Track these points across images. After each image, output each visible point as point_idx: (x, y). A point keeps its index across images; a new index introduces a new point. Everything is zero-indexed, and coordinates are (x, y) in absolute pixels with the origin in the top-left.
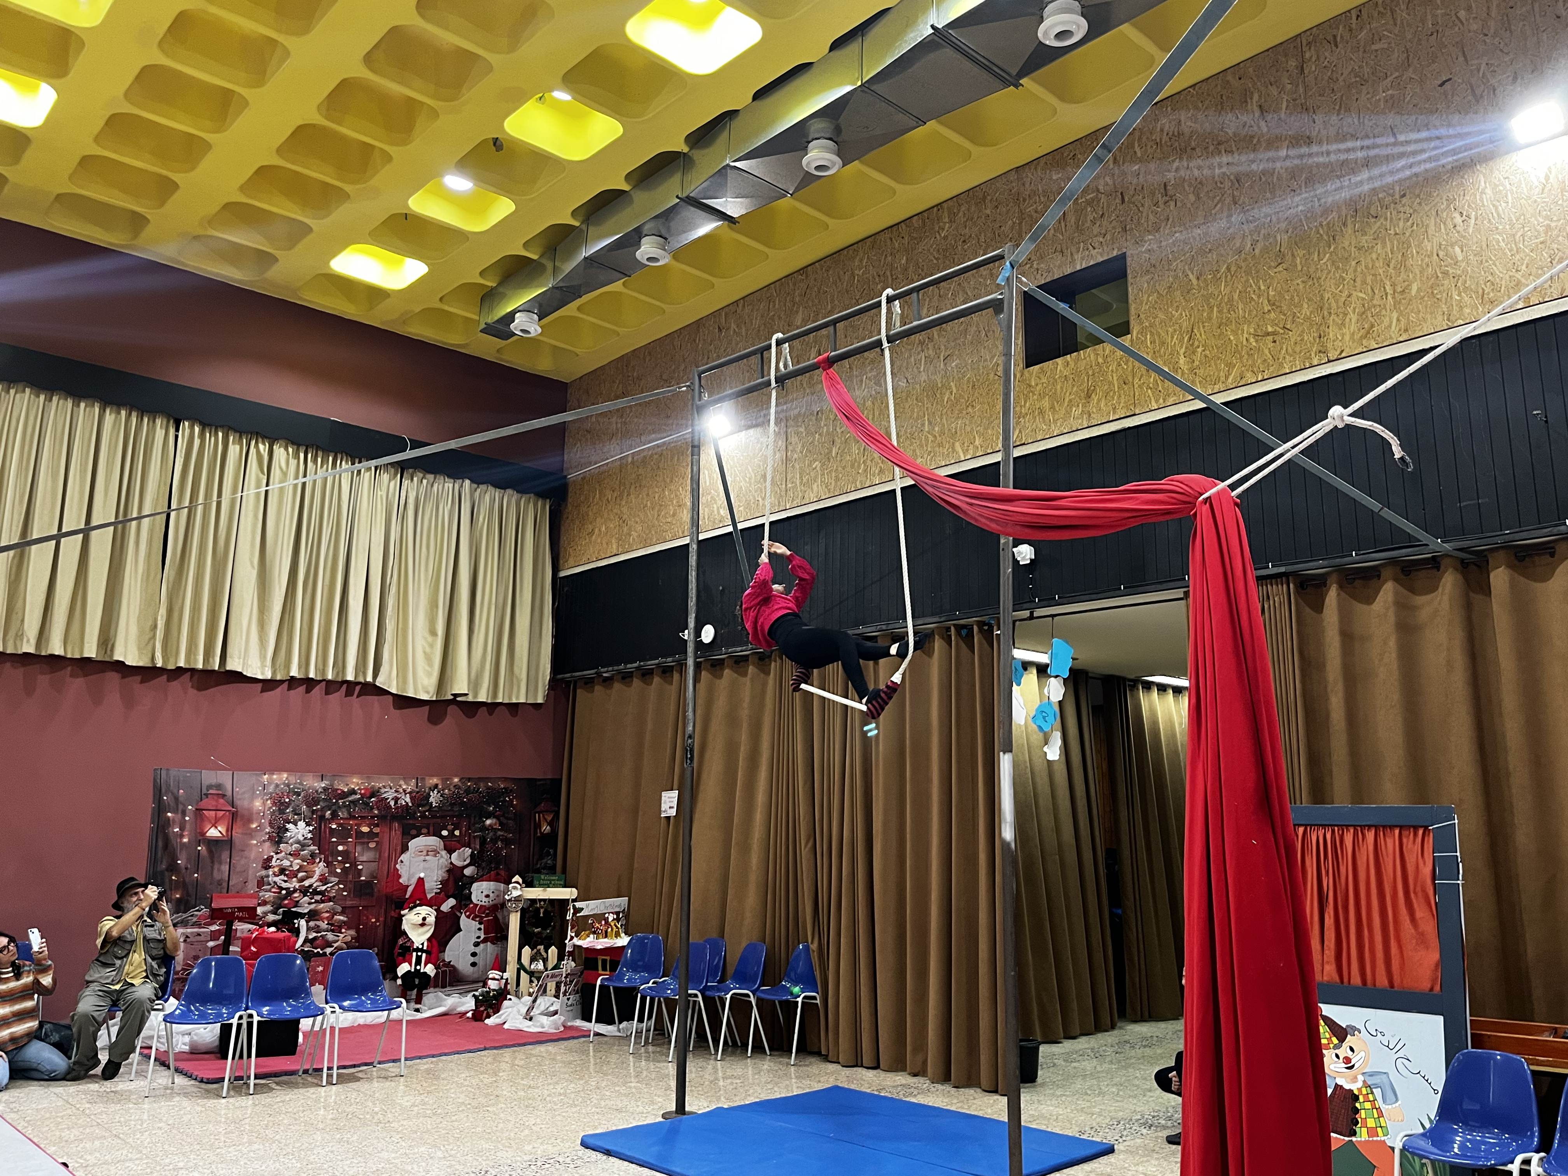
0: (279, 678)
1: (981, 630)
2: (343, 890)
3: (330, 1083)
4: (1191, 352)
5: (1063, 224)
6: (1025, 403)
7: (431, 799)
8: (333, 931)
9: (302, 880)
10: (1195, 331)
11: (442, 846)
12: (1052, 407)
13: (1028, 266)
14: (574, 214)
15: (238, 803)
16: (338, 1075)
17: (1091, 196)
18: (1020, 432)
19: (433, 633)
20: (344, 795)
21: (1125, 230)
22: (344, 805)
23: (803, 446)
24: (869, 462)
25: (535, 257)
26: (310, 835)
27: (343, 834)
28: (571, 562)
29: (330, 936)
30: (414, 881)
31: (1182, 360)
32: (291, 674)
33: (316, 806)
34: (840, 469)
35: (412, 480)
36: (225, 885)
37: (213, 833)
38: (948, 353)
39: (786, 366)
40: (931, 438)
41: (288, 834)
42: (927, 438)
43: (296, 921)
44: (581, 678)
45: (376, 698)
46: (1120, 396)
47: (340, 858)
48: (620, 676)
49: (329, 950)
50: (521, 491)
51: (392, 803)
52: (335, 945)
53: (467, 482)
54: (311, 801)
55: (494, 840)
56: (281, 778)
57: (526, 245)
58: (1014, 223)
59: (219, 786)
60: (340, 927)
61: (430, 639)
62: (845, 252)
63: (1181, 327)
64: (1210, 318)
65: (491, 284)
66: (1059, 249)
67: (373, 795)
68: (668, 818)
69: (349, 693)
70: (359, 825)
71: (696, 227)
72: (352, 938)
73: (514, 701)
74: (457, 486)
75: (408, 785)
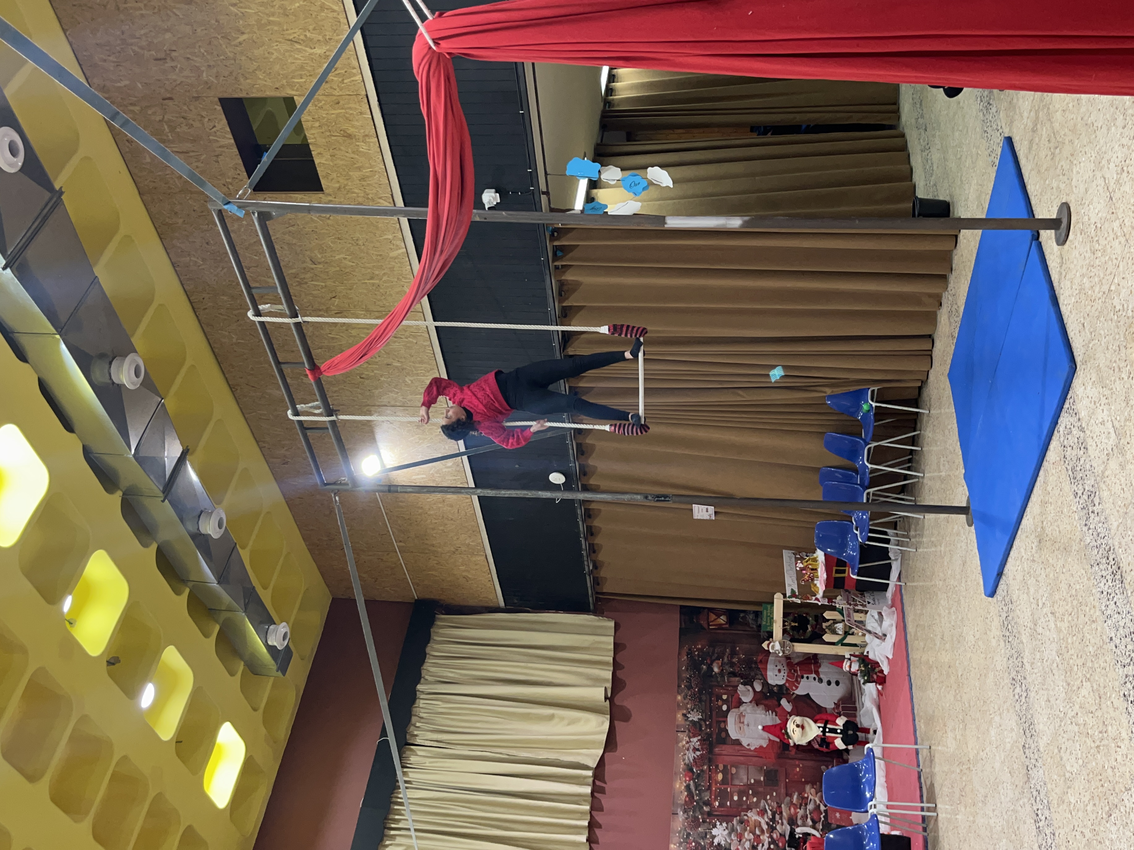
1: (558, 239)
2: (771, 796)
3: (935, 809)
4: (309, 42)
5: (192, 154)
6: (355, 193)
7: (696, 719)
8: (806, 805)
9: (762, 831)
10: (291, 37)
11: (736, 710)
12: (359, 169)
13: (230, 186)
14: (178, 592)
16: (928, 802)
17: (166, 127)
18: (380, 198)
19: (551, 717)
20: (690, 795)
21: (197, 98)
22: (699, 795)
23: (391, 392)
24: (407, 334)
25: (217, 628)
26: (724, 824)
27: (724, 795)
28: (491, 596)
29: (811, 807)
30: (766, 735)
31: (318, 51)
32: (585, 841)
33: (699, 819)
34: (412, 359)
35: (416, 735)
38: (308, 260)
39: (318, 408)
40: (385, 278)
41: (723, 843)
42: (385, 282)
43: (797, 836)
44: (593, 588)
45: (607, 767)
46: (350, 108)
47: (744, 799)
48: (593, 555)
49: (822, 808)
50: (427, 639)
51: (698, 753)
52: (818, 802)
53: (419, 687)
54: (695, 823)
55: (732, 664)
57: (206, 635)
58: (191, 198)
60: (803, 798)
61: (556, 720)
62: (216, 350)
63: (287, 51)
64: (279, 24)
65: (241, 667)
66: (215, 158)
67: (691, 770)
68: (715, 512)
69: (602, 791)
70: (717, 782)
71: (191, 483)
72: (813, 788)
73: (612, 647)
74: (422, 696)
75: (683, 739)
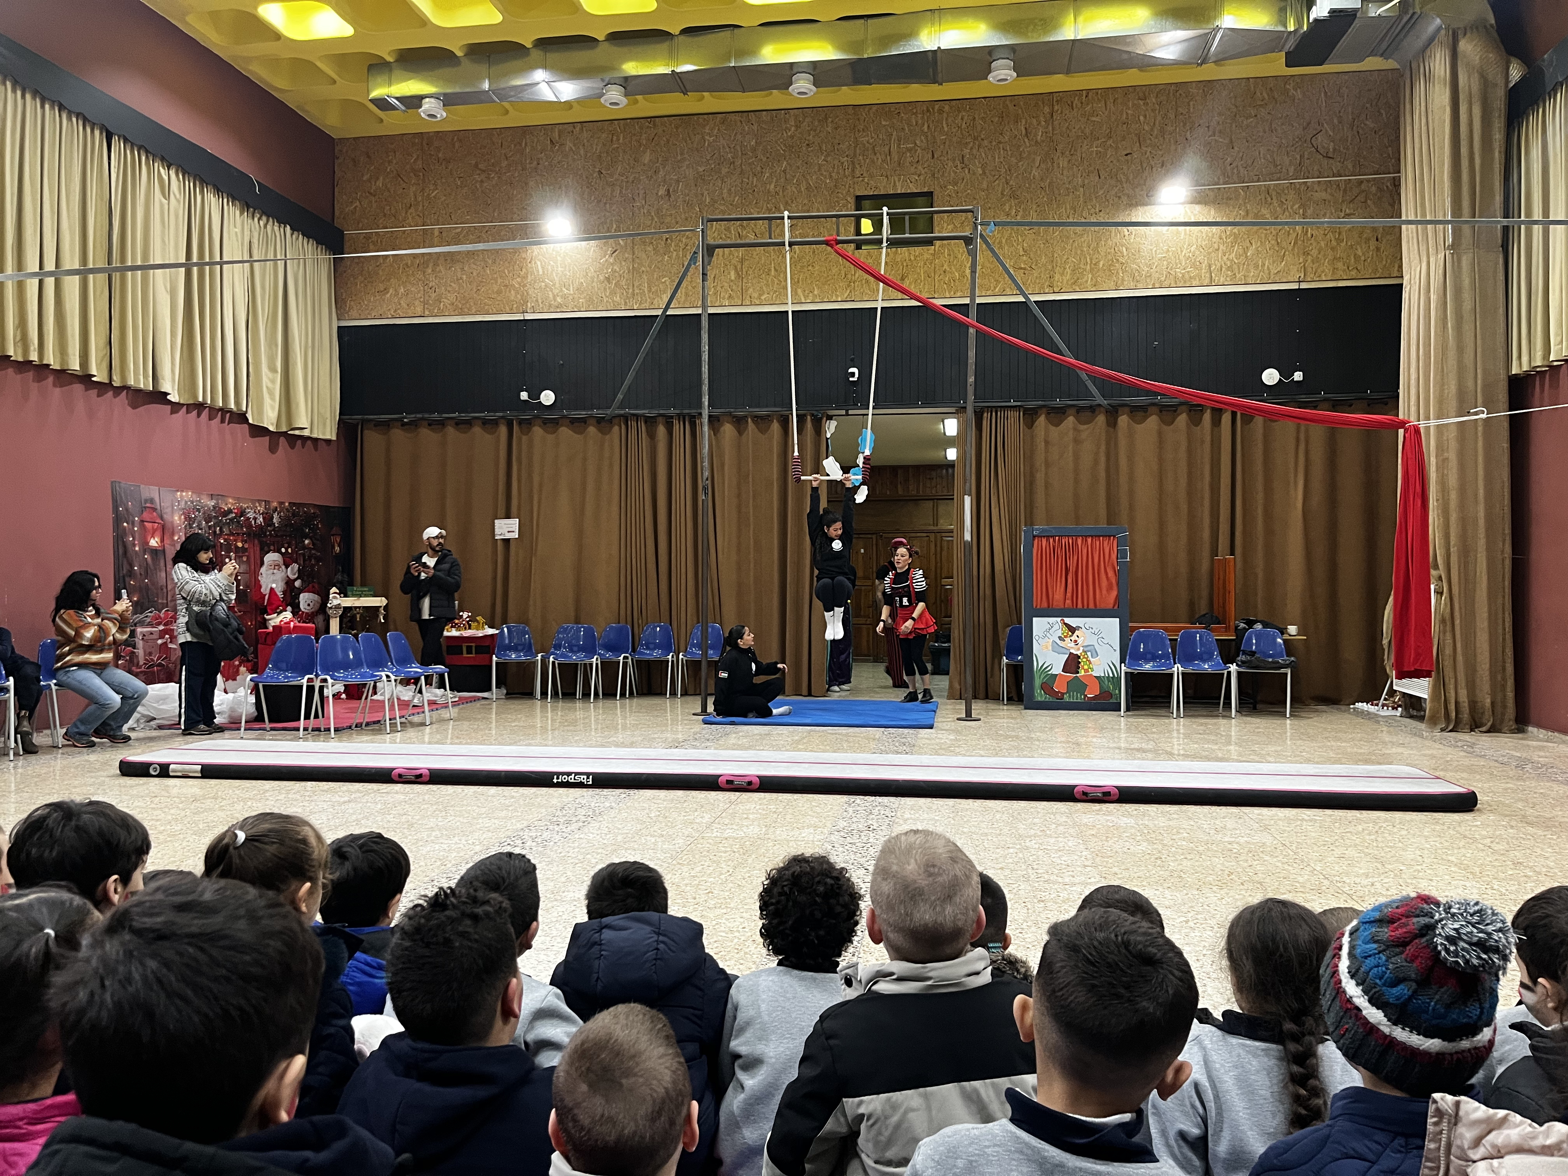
0: (182, 402)
6: (856, 273)
7: (275, 520)
11: (282, 562)
13: (861, 179)
14: (536, 39)
15: (165, 516)
17: (910, 145)
18: (851, 291)
19: (273, 369)
20: (226, 514)
21: (933, 176)
23: (649, 262)
24: (719, 288)
25: (458, 53)
28: (354, 313)
30: (268, 591)
31: (968, 271)
33: (210, 522)
35: (253, 219)
36: (165, 590)
37: (154, 542)
40: (776, 281)
42: (773, 281)
45: (239, 426)
46: (925, 284)
48: (426, 423)
51: (253, 522)
53: (288, 228)
55: (310, 558)
56: (187, 495)
57: (464, 45)
59: (152, 501)
61: (270, 375)
65: (390, 59)
66: (885, 174)
67: (242, 515)
68: (510, 539)
69: (223, 421)
70: (235, 540)
73: (321, 437)
74: (282, 230)
75: (260, 506)
